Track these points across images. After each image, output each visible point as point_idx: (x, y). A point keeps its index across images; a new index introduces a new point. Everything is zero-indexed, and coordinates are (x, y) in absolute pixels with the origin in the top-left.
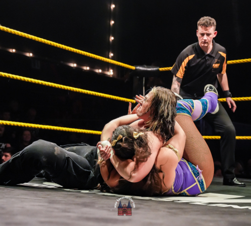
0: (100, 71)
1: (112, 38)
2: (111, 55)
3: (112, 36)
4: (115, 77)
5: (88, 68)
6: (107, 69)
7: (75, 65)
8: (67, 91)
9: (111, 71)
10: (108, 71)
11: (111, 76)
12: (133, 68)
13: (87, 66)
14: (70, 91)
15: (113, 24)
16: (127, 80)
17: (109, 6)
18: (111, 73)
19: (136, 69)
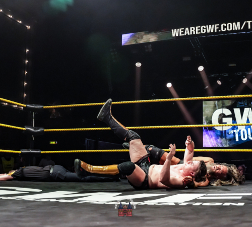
15: (27, 74)
17: (24, 61)
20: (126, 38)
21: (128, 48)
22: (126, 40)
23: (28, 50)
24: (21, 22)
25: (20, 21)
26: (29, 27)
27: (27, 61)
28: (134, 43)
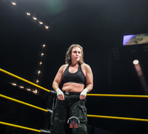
0: (30, 90)
1: (39, 72)
2: (38, 81)
3: (40, 71)
4: (38, 95)
5: (23, 87)
7: (15, 85)
8: (8, 99)
9: (36, 90)
10: (34, 91)
13: (22, 86)
14: (10, 100)
15: (41, 64)
16: (45, 97)
17: (40, 54)
18: (36, 92)
20: (127, 39)
21: (128, 47)
22: (127, 41)
23: (44, 46)
24: (42, 23)
25: (41, 22)
26: (47, 27)
27: (43, 54)
28: (134, 44)
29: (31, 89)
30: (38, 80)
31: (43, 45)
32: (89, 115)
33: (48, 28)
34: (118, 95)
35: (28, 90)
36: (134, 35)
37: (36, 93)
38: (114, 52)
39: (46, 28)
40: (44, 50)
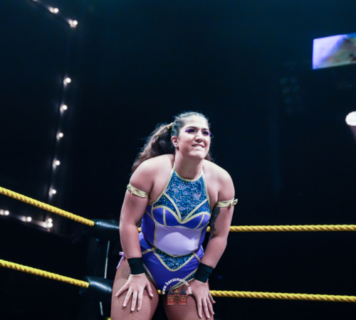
0: (29, 219)
1: (57, 163)
2: (53, 192)
5: (7, 213)
6: (42, 217)
9: (50, 220)
10: (44, 220)
11: (49, 230)
12: (91, 223)
13: (5, 209)
15: (61, 139)
17: (57, 106)
18: (48, 224)
19: (95, 225)
21: (328, 74)
22: (325, 54)
23: (68, 80)
24: (56, 11)
25: (54, 7)
26: (74, 23)
27: (65, 107)
28: (348, 62)
29: (33, 218)
30: (55, 188)
31: (63, 79)
32: (219, 293)
33: (77, 25)
34: (305, 227)
35: (23, 219)
36: (345, 36)
37: (50, 228)
38: (285, 92)
39: (69, 25)
40: (66, 95)
